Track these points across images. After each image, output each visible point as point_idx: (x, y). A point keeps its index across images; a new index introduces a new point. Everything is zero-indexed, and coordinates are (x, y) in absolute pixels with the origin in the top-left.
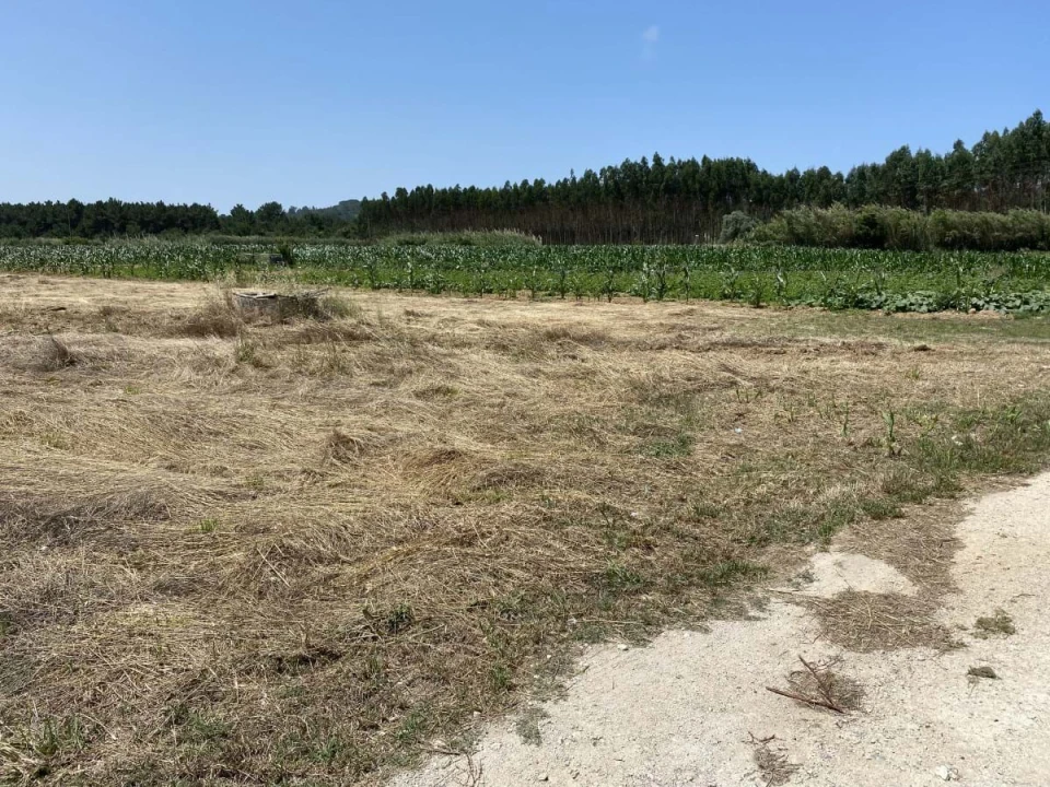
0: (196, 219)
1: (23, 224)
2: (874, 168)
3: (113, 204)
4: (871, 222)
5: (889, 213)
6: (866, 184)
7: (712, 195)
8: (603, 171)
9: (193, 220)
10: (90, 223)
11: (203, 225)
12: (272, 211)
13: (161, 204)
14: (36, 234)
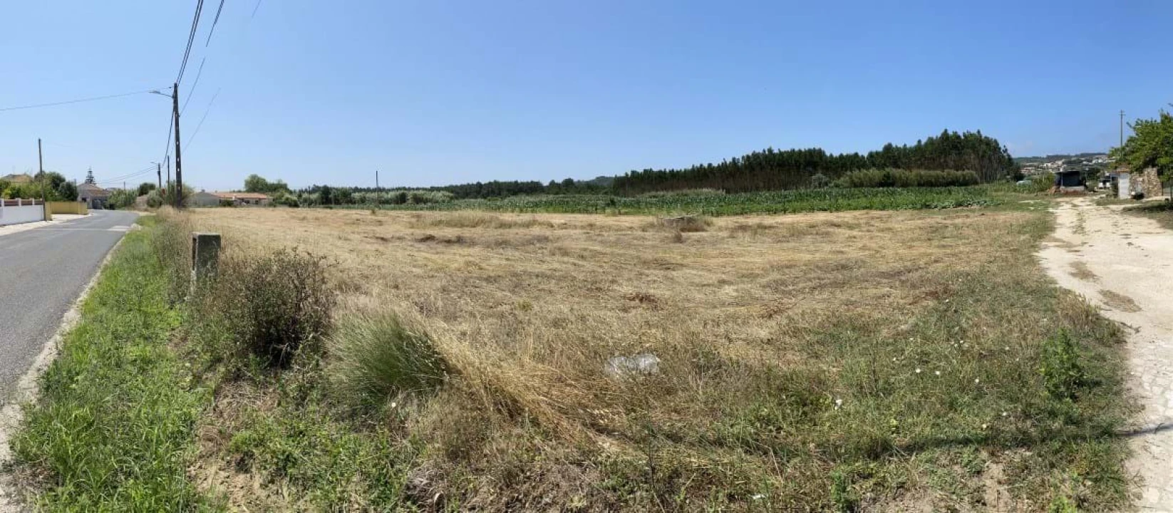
0: (533, 188)
1: (458, 193)
2: (877, 153)
3: (496, 183)
4: (887, 176)
5: (896, 172)
6: (874, 160)
7: (802, 166)
8: (743, 157)
9: (531, 188)
10: (485, 192)
11: (536, 191)
12: (569, 183)
13: (516, 182)
14: (464, 198)
